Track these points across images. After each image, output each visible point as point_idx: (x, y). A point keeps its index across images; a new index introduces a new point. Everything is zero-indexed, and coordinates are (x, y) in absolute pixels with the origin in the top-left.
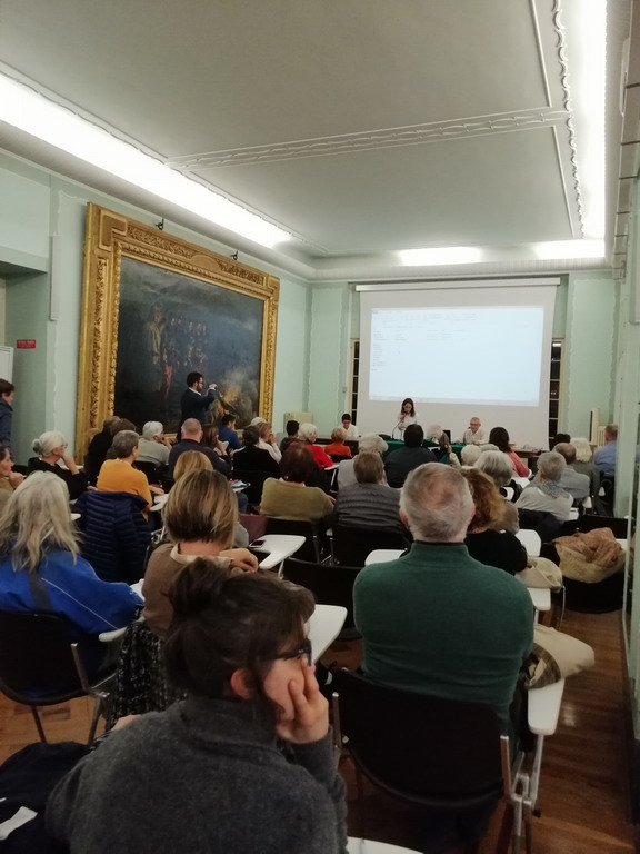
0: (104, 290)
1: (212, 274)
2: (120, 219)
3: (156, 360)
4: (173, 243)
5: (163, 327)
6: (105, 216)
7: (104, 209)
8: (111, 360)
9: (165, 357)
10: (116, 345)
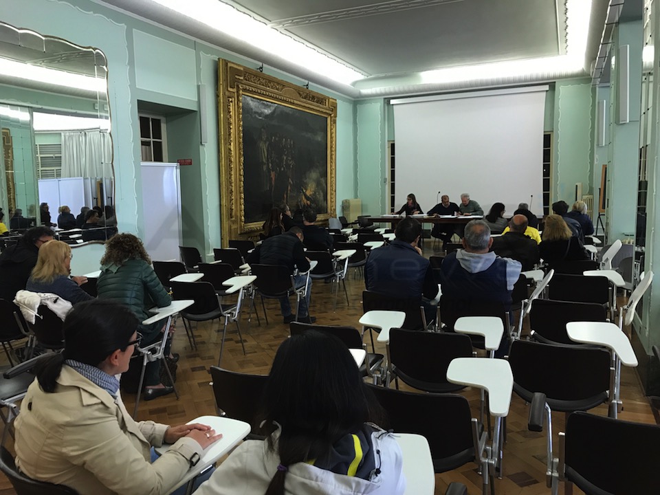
0: (232, 120)
1: (295, 102)
2: (239, 68)
3: (265, 168)
4: (271, 81)
5: (267, 143)
6: (230, 67)
7: (230, 62)
8: (240, 170)
9: (270, 165)
10: (242, 159)
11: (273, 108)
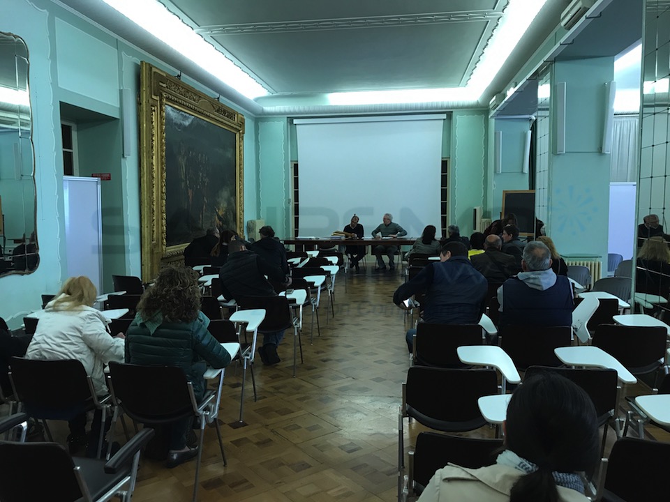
2: (162, 74)
3: (183, 184)
5: (186, 158)
6: (155, 72)
7: (154, 67)
9: (188, 182)
11: (190, 121)
